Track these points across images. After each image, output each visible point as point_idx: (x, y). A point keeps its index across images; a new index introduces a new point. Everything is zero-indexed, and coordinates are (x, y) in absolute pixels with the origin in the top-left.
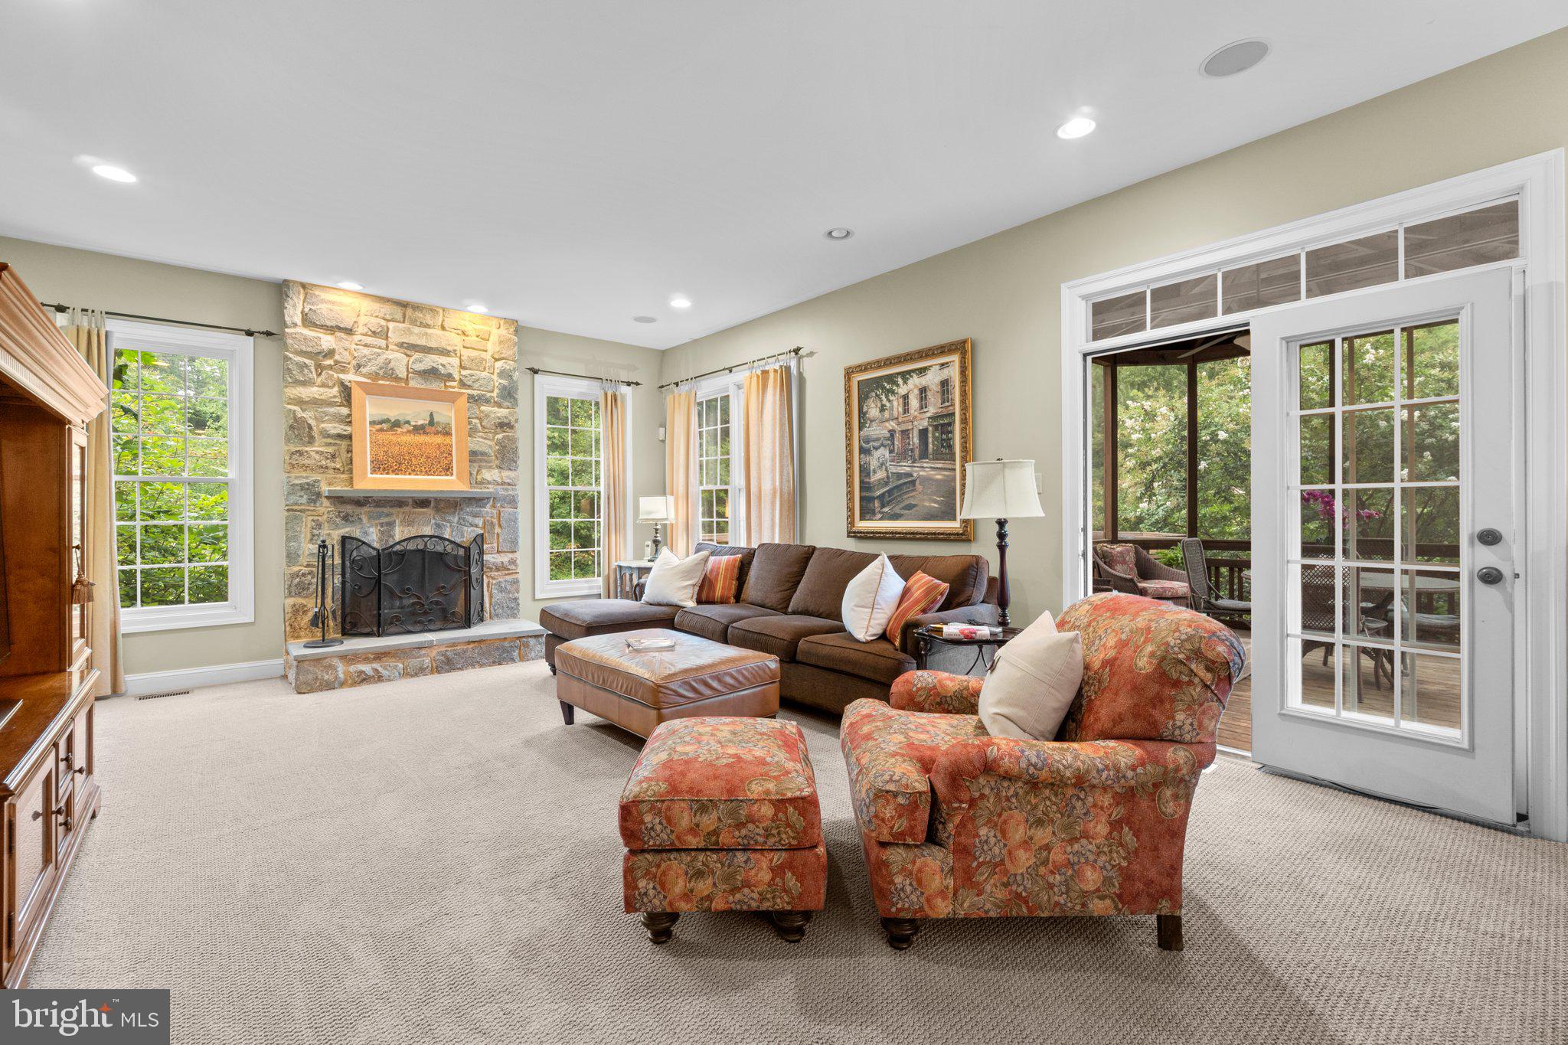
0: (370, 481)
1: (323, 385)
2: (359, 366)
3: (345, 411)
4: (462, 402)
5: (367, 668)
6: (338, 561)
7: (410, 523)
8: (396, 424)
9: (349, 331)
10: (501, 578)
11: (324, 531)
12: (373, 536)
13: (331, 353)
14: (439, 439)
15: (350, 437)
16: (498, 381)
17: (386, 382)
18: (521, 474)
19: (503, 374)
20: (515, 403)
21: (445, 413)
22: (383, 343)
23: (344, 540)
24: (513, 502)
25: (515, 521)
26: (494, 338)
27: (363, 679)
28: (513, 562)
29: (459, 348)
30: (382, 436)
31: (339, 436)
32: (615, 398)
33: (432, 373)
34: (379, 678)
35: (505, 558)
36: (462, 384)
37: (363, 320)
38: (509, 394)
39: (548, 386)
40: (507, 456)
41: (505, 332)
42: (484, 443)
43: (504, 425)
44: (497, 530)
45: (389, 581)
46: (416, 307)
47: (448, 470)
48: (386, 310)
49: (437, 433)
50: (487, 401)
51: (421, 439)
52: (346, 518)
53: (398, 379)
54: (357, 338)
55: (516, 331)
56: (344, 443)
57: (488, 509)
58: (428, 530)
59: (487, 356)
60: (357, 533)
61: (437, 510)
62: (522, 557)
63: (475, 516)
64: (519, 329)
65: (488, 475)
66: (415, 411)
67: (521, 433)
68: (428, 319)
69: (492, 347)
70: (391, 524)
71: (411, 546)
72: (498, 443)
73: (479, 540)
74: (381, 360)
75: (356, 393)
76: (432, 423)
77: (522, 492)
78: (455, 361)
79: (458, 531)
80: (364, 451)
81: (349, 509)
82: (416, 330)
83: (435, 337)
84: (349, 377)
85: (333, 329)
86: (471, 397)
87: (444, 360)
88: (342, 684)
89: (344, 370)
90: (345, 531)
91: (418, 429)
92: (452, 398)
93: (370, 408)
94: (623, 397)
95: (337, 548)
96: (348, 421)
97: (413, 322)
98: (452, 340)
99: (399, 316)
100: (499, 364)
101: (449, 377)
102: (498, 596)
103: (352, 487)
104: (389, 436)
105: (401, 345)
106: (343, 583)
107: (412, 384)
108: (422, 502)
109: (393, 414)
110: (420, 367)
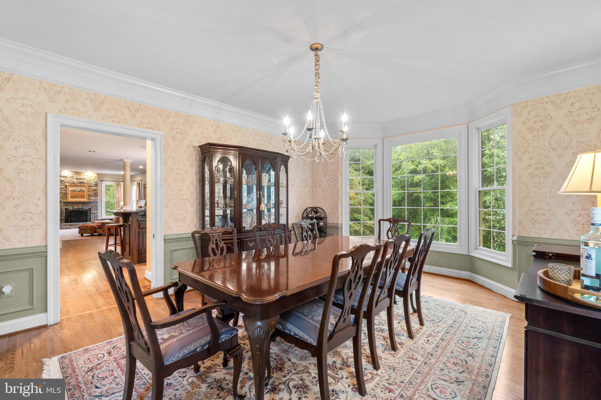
0: (70, 200)
1: (62, 185)
2: (68, 182)
3: (66, 189)
4: (87, 187)
5: (68, 227)
6: (64, 212)
7: (77, 206)
8: (75, 191)
9: (67, 177)
10: (95, 215)
11: (62, 207)
12: (71, 208)
13: (63, 181)
14: (82, 193)
15: (66, 193)
16: (94, 183)
17: (73, 184)
18: (99, 198)
19: (95, 182)
20: (97, 186)
21: (84, 189)
22: (73, 178)
23: (66, 209)
24: (97, 203)
25: (97, 205)
26: (93, 176)
27: (68, 228)
28: (97, 212)
29: (87, 178)
30: (72, 193)
31: (65, 193)
32: (119, 184)
33: (82, 183)
34: (70, 228)
35: (95, 212)
36: (87, 184)
37: (69, 175)
38: (96, 185)
39: (104, 184)
40: (96, 195)
41: (96, 175)
42: (91, 193)
43: (95, 190)
44: (94, 207)
45: (73, 215)
46: (78, 172)
47: (84, 198)
48: (73, 173)
49: (82, 192)
50: (92, 186)
51: (80, 193)
52: (66, 205)
53: (75, 184)
54: (68, 178)
55: (98, 175)
56: (66, 194)
57: (92, 204)
58: (81, 207)
59: (92, 179)
60: (68, 207)
61: (82, 204)
62: (99, 212)
63: (90, 205)
64: (98, 174)
65: (92, 198)
66: (78, 189)
67: (99, 191)
68: (81, 174)
69: (93, 178)
70: (74, 206)
71: (77, 210)
72: (94, 193)
73: (90, 209)
74: (72, 181)
75: (68, 187)
76: (81, 190)
77: (99, 201)
78: (86, 180)
79: (85, 207)
80: (69, 195)
81: (67, 204)
82: (79, 176)
83: (82, 177)
84: (67, 184)
85: (64, 177)
86: (89, 186)
87: (84, 180)
88: (64, 229)
89: (66, 183)
90: (65, 207)
91: (79, 192)
92: (85, 186)
93: (70, 189)
94: (121, 184)
95: (64, 210)
96: (66, 191)
97: (78, 175)
98: (85, 177)
99: (75, 174)
100: (94, 180)
101: (85, 183)
102: (94, 218)
103: (67, 200)
104: (74, 193)
105: (76, 178)
106: (65, 215)
107: (78, 184)
108: (80, 203)
109: (74, 189)
110: (79, 182)
